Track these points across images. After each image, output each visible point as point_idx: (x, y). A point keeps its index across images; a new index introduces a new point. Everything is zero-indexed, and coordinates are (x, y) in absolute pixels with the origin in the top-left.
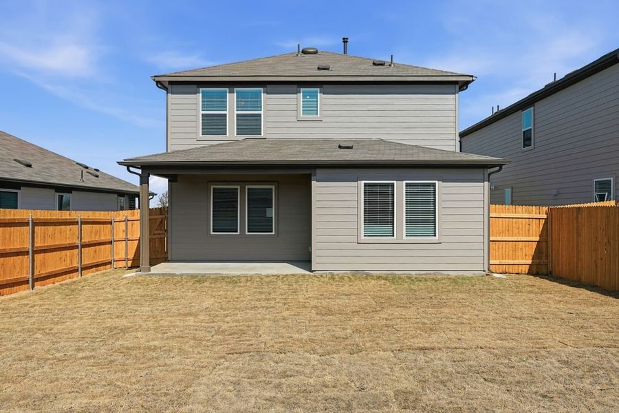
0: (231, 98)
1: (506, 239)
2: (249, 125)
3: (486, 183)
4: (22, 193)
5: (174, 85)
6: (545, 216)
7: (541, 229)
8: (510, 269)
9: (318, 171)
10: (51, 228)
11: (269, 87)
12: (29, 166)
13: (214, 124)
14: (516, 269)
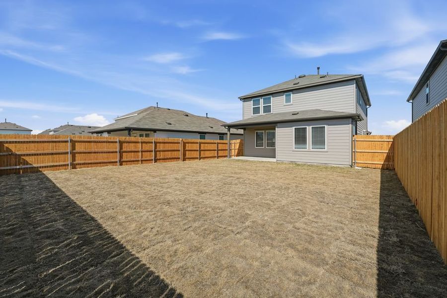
0: (262, 101)
1: (368, 151)
2: (267, 109)
3: (351, 125)
4: (207, 136)
5: (245, 99)
6: (392, 140)
7: (390, 146)
8: (369, 166)
9: (278, 124)
10: (206, 145)
11: (274, 95)
12: (212, 128)
13: (256, 110)
14: (374, 166)
